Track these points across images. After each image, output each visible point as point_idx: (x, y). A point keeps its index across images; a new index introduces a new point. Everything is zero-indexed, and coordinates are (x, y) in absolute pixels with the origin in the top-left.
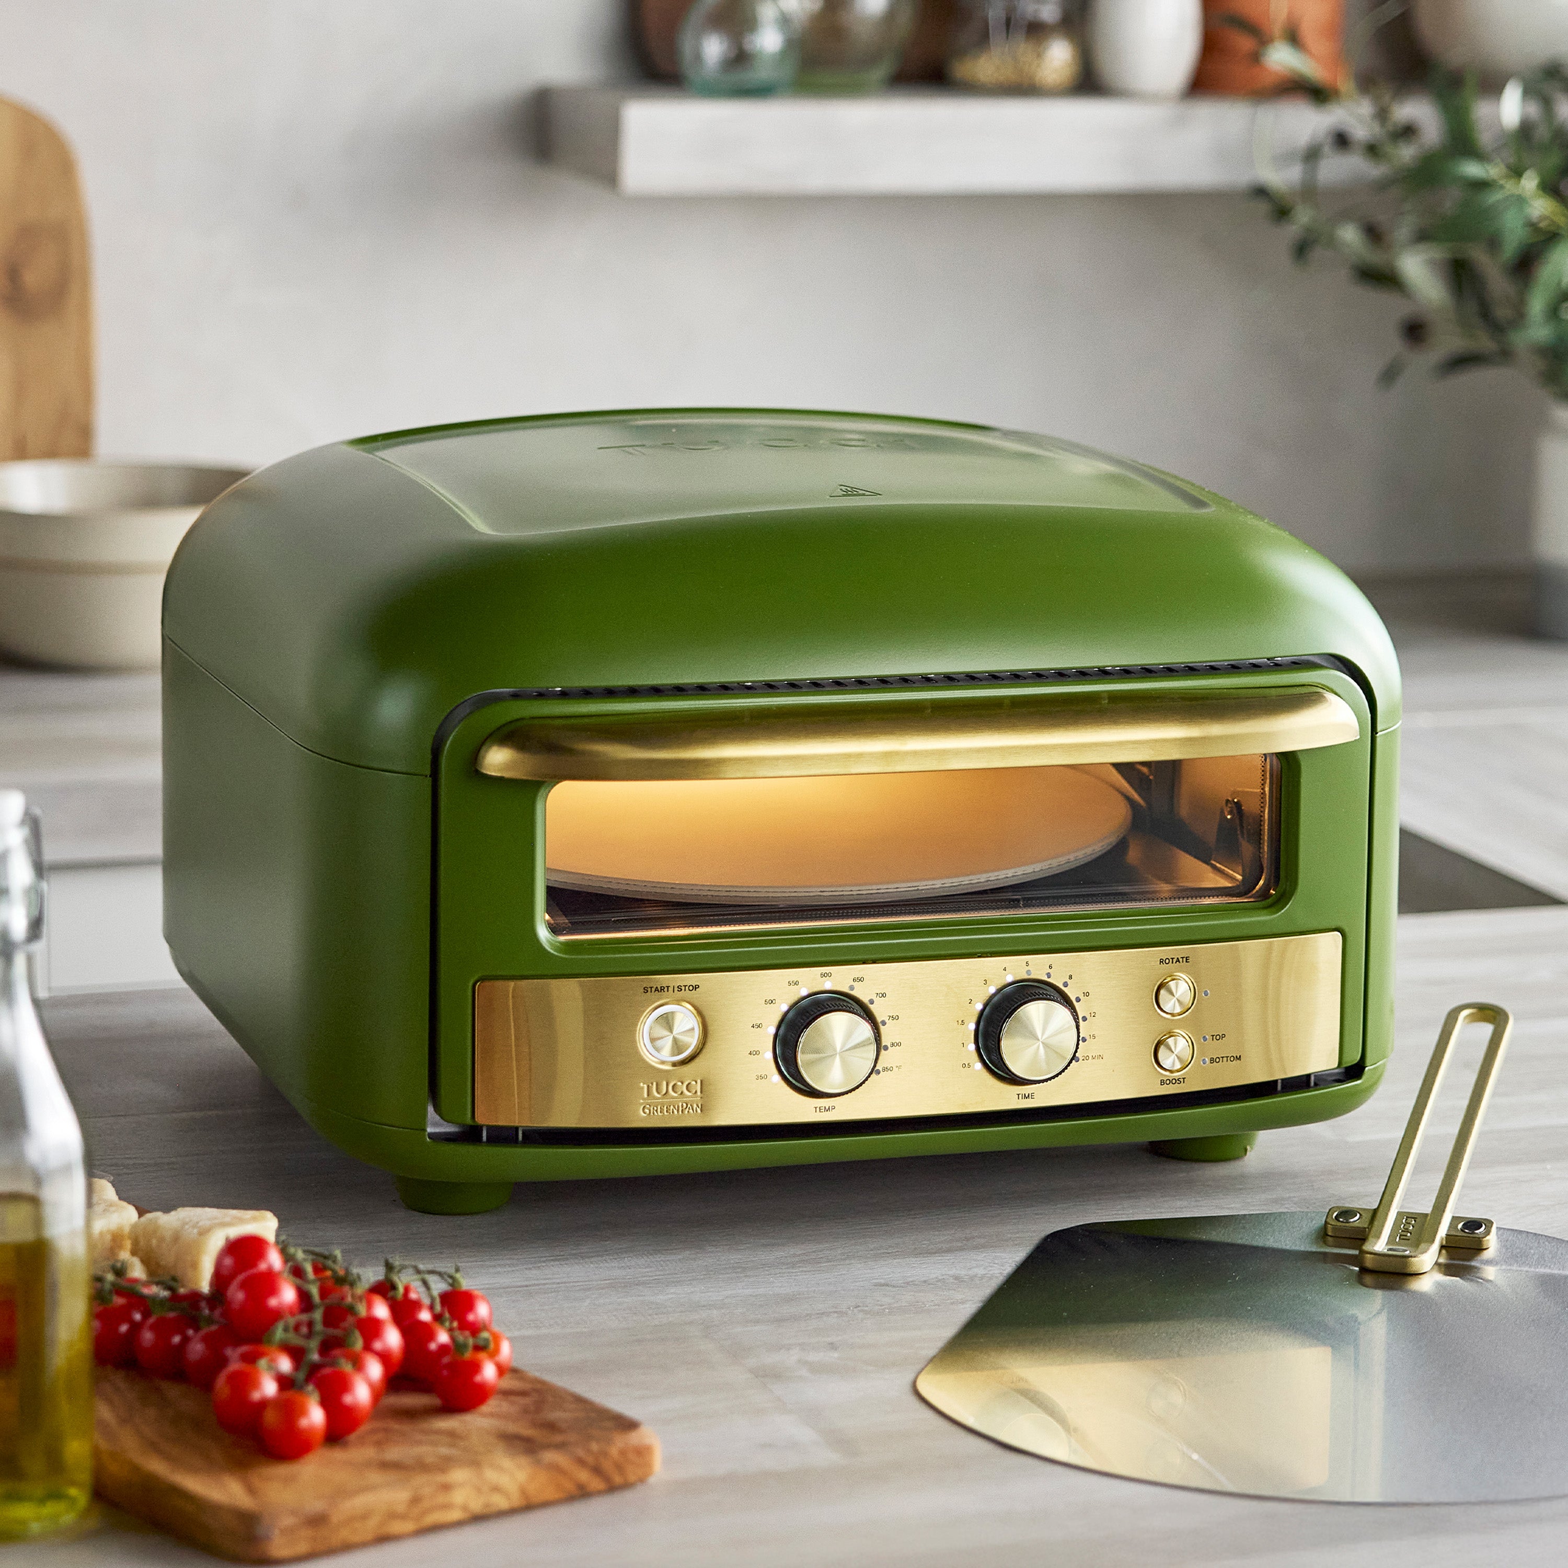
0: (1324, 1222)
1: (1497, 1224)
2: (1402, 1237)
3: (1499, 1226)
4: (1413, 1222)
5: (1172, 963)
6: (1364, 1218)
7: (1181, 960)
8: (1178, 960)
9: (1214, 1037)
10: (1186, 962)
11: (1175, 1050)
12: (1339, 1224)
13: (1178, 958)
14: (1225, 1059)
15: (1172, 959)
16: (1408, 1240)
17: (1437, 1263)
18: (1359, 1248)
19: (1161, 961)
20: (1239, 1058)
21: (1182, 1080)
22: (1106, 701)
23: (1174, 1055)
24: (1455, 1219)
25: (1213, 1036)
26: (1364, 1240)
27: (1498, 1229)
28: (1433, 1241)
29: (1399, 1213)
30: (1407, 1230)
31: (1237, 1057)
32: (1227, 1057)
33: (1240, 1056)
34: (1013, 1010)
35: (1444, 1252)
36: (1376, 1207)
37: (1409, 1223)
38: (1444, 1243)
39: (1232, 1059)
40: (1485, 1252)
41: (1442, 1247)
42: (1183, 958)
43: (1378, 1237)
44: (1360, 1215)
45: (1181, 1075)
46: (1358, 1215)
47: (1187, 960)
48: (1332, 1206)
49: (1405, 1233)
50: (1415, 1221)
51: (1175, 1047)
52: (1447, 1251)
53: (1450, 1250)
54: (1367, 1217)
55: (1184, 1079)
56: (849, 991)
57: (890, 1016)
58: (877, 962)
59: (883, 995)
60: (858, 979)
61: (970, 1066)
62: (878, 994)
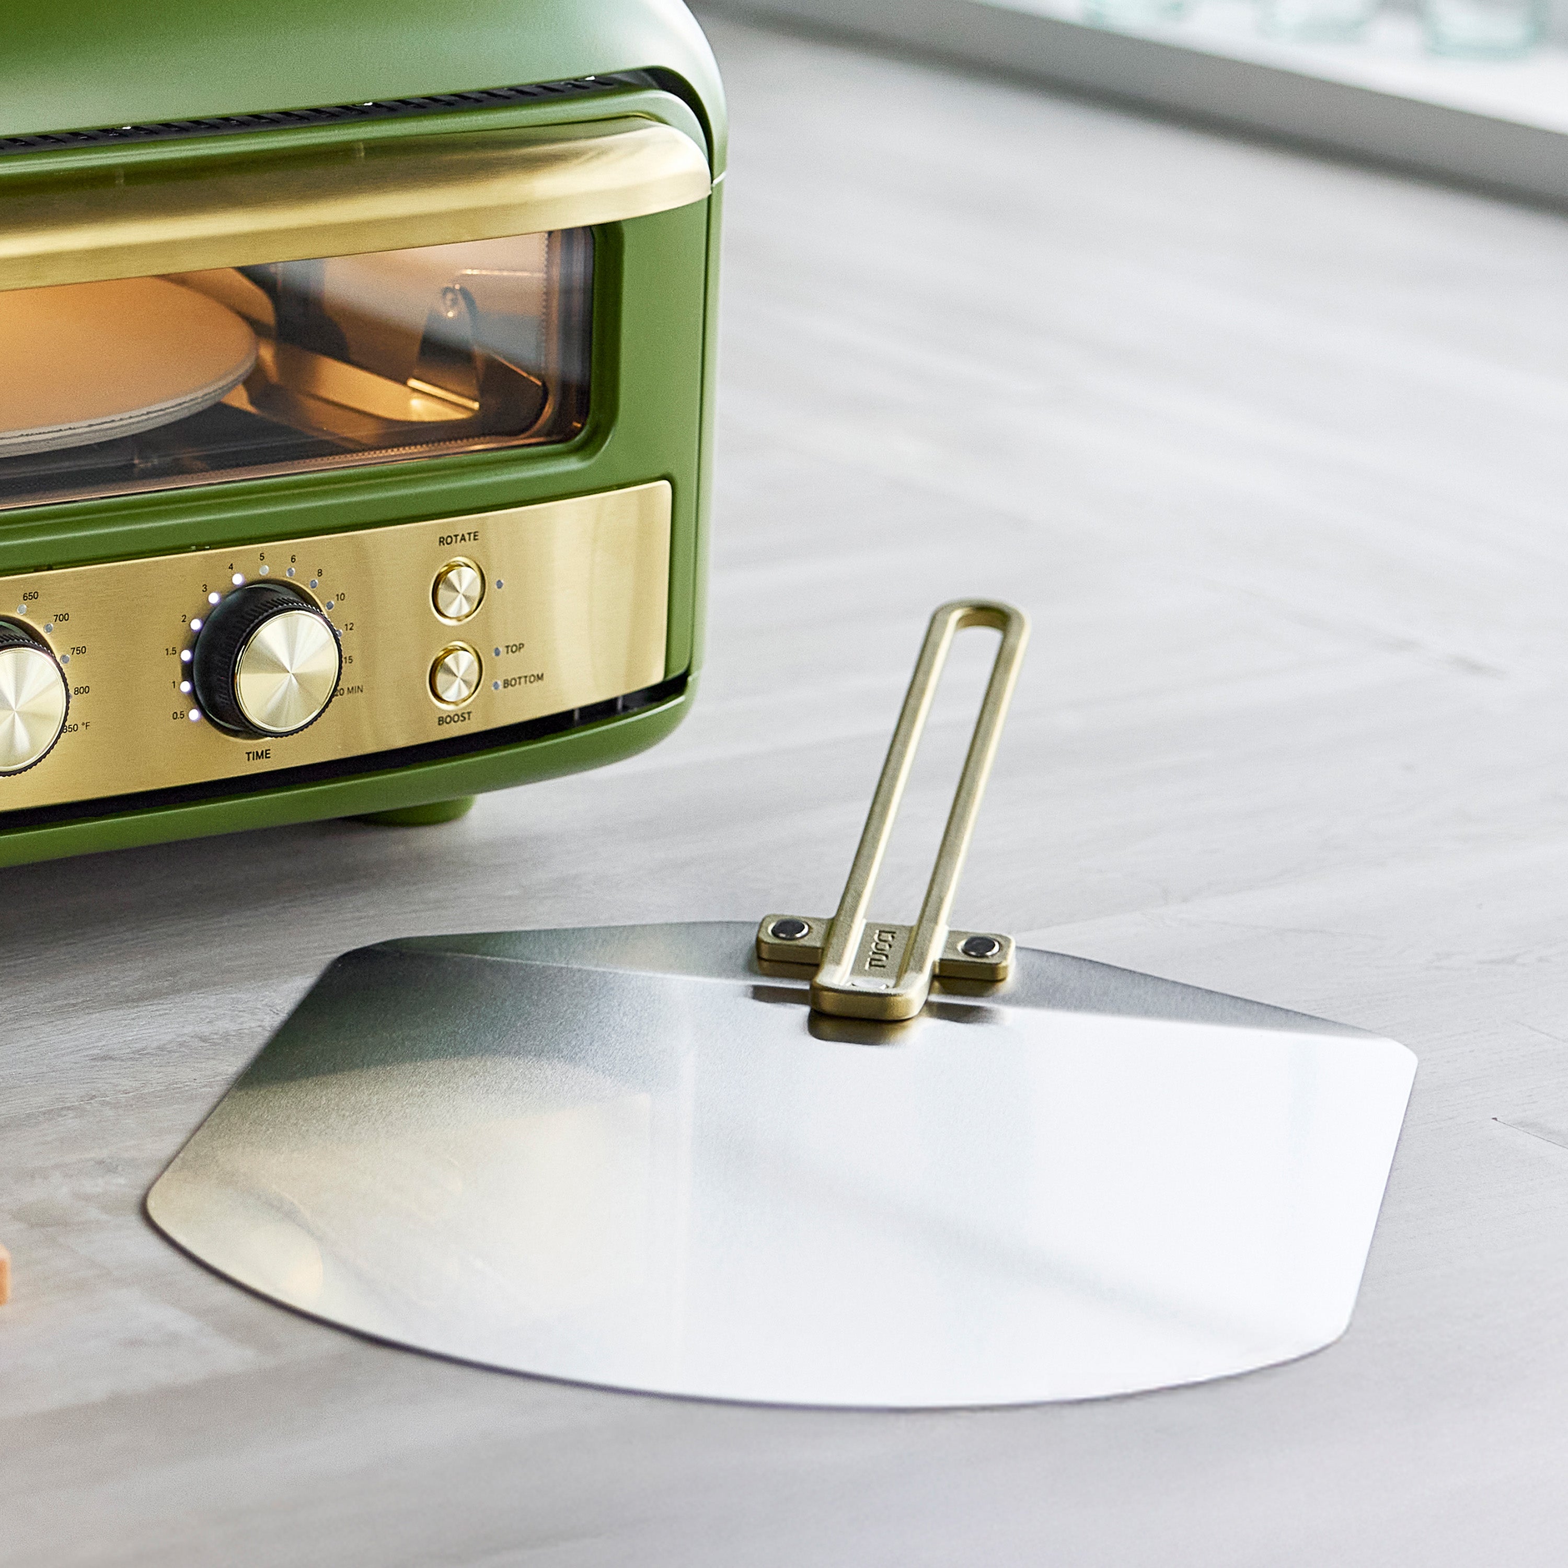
0: (754, 939)
1: (1016, 942)
2: (873, 963)
3: (1018, 945)
4: (890, 938)
5: (456, 542)
6: (814, 933)
7: (467, 537)
8: (463, 538)
9: (510, 648)
10: (475, 539)
11: (458, 672)
12: (777, 941)
13: (463, 535)
14: (523, 680)
15: (456, 536)
16: (884, 966)
17: (928, 1004)
18: (810, 977)
19: (442, 541)
20: (540, 678)
21: (466, 716)
22: (363, 154)
23: (458, 680)
24: (954, 935)
25: (507, 647)
26: (816, 966)
27: (1019, 948)
28: (920, 969)
29: (868, 926)
30: (880, 951)
31: (538, 675)
32: (526, 677)
33: (542, 675)
34: (253, 627)
35: (936, 984)
36: (832, 915)
37: (885, 941)
38: (937, 970)
39: (532, 679)
40: (1001, 985)
41: (934, 977)
42: (469, 534)
43: (838, 962)
44: (810, 927)
45: (465, 708)
46: (806, 927)
47: (475, 536)
48: (766, 914)
49: (877, 957)
50: (893, 937)
51: (458, 668)
52: (941, 984)
53: (946, 981)
54: (819, 930)
55: (469, 713)
56: (17, 615)
57: (74, 648)
58: (54, 567)
59: (64, 617)
60: (29, 596)
61: (183, 715)
62: (57, 616)
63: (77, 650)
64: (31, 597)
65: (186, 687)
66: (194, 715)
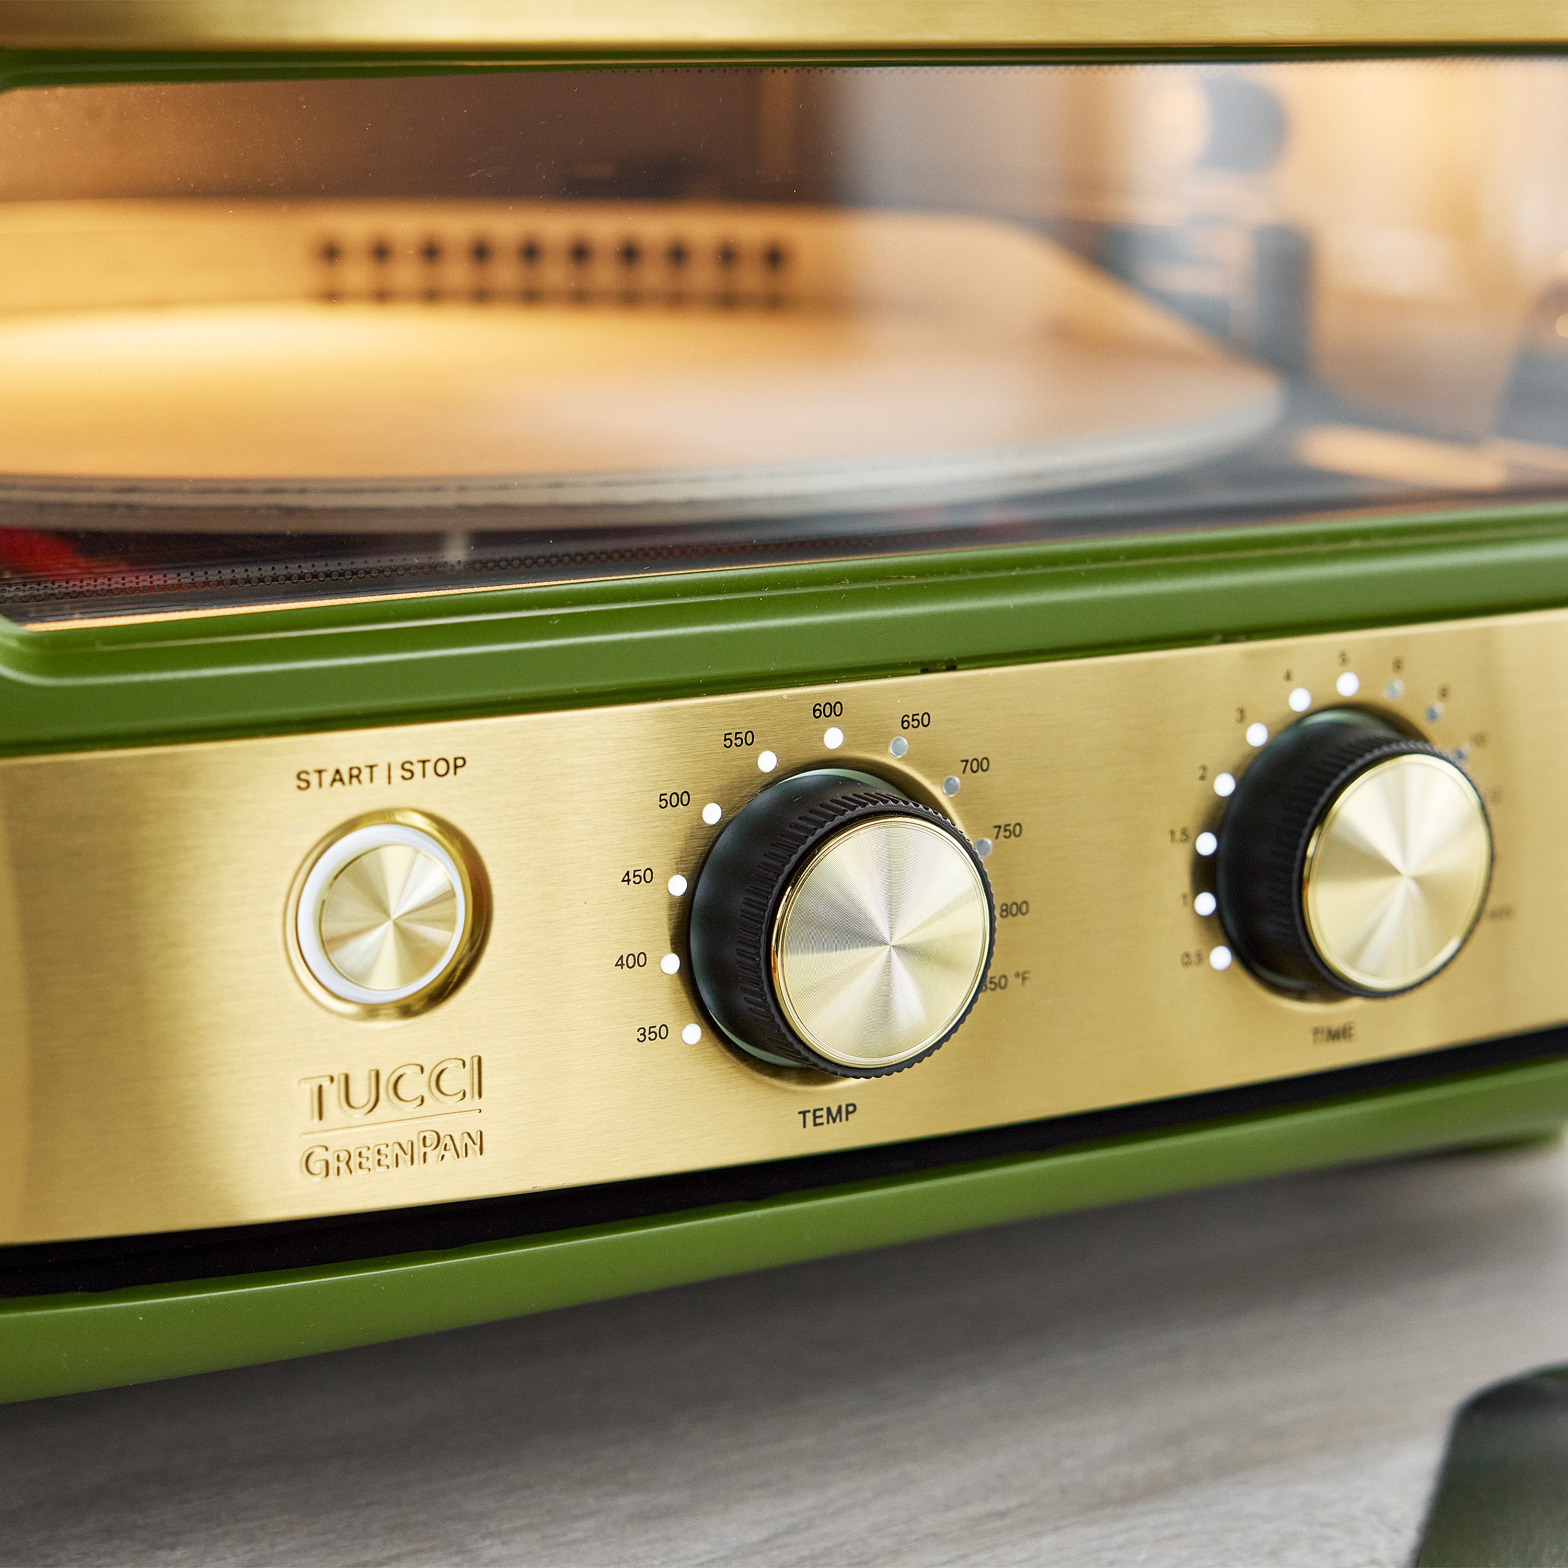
56: (891, 759)
57: (1000, 827)
58: (959, 666)
59: (980, 765)
60: (913, 720)
61: (1201, 958)
62: (967, 761)
63: (1005, 830)
64: (916, 723)
65: (1206, 903)
66: (1221, 957)
